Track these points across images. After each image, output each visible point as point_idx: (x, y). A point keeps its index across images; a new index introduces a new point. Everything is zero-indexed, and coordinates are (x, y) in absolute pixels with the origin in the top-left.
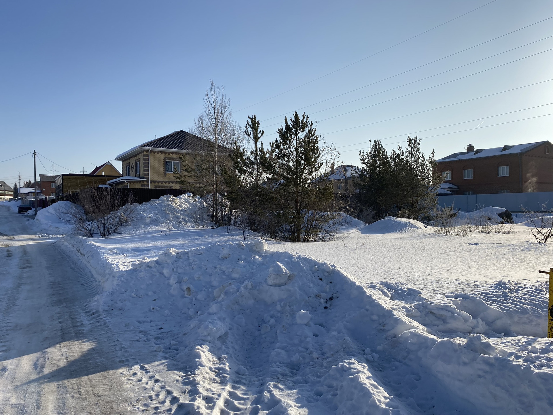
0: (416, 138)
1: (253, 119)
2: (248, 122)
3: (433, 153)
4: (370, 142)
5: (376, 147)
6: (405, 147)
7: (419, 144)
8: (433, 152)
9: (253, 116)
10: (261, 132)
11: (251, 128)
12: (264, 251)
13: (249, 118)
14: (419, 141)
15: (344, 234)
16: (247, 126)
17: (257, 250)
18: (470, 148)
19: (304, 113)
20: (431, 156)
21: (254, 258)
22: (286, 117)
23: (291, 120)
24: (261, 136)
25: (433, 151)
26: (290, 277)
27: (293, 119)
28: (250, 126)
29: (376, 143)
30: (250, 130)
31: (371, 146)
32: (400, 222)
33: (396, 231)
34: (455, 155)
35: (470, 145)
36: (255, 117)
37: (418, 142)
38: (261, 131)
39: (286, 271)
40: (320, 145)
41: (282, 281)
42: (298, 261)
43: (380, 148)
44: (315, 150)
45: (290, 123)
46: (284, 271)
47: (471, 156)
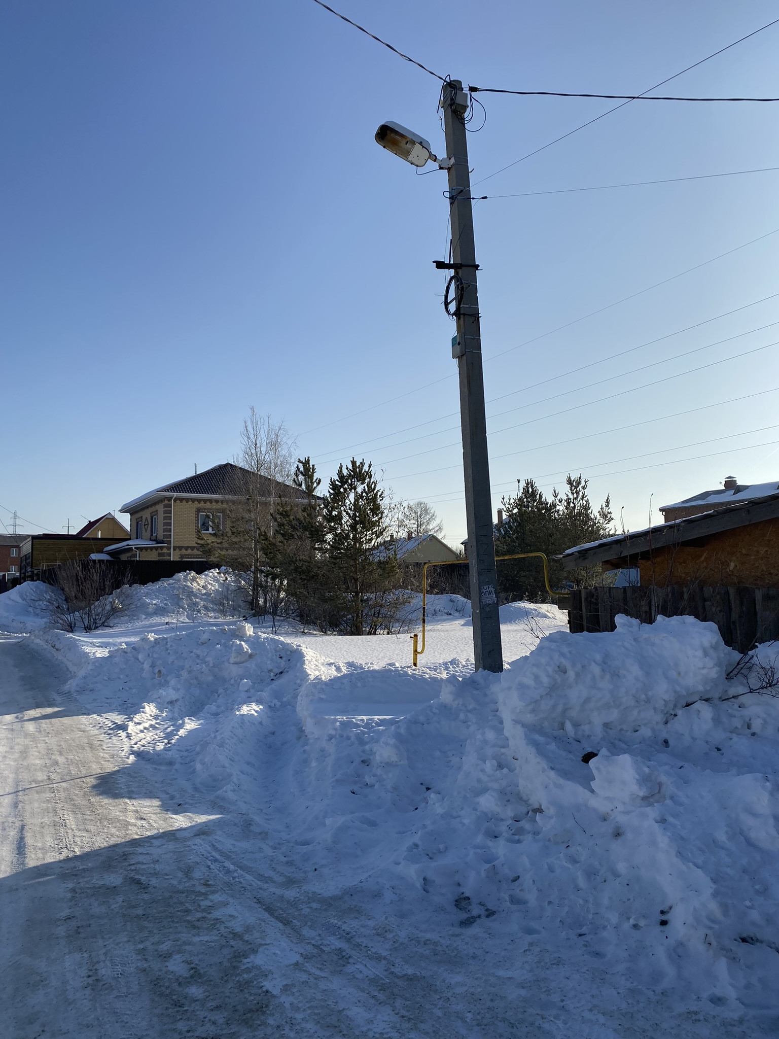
0: (580, 478)
1: (306, 463)
2: (297, 467)
4: (519, 482)
5: (528, 491)
6: (564, 491)
7: (584, 488)
9: (305, 458)
10: (317, 481)
11: (303, 475)
12: (248, 635)
13: (300, 461)
14: (586, 482)
16: (297, 473)
17: (240, 635)
18: (730, 484)
19: (363, 459)
20: (604, 506)
21: (233, 642)
22: (341, 464)
23: (347, 468)
24: (317, 486)
25: (608, 498)
26: (251, 656)
27: (350, 467)
28: (302, 473)
29: (528, 484)
30: (301, 478)
31: (522, 491)
34: (706, 495)
35: (730, 477)
36: (309, 460)
38: (317, 479)
41: (243, 660)
43: (534, 494)
45: (345, 472)
46: (245, 650)
47: (729, 497)
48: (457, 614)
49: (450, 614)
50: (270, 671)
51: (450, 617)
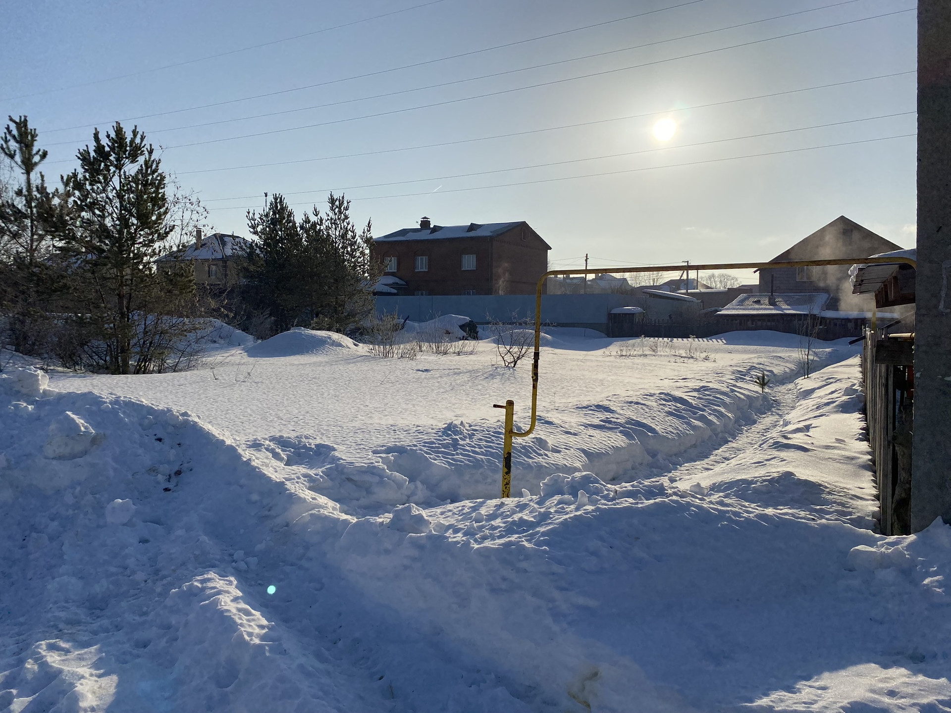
0: (343, 198)
1: (22, 125)
2: (8, 128)
3: (369, 226)
4: (266, 196)
5: (277, 207)
6: (325, 210)
7: (347, 209)
8: (369, 224)
9: (20, 117)
10: (41, 153)
11: (17, 142)
12: (41, 391)
13: (11, 120)
14: (348, 203)
15: (218, 357)
16: (6, 138)
17: (24, 391)
18: (425, 223)
19: (136, 126)
20: (366, 230)
21: (16, 406)
22: (96, 129)
23: (108, 136)
24: (40, 161)
25: (369, 222)
26: (94, 440)
27: (113, 135)
28: (14, 137)
29: (276, 199)
30: (13, 145)
31: (268, 204)
32: (313, 337)
33: (307, 352)
34: (404, 232)
35: (425, 218)
36: (26, 120)
37: (345, 204)
38: (39, 151)
39: (86, 428)
40: (169, 191)
42: (113, 408)
43: (284, 209)
44: (159, 201)
45: (105, 141)
46: (82, 429)
47: (425, 235)
48: (222, 341)
49: (215, 342)
50: (153, 470)
51: (217, 345)
